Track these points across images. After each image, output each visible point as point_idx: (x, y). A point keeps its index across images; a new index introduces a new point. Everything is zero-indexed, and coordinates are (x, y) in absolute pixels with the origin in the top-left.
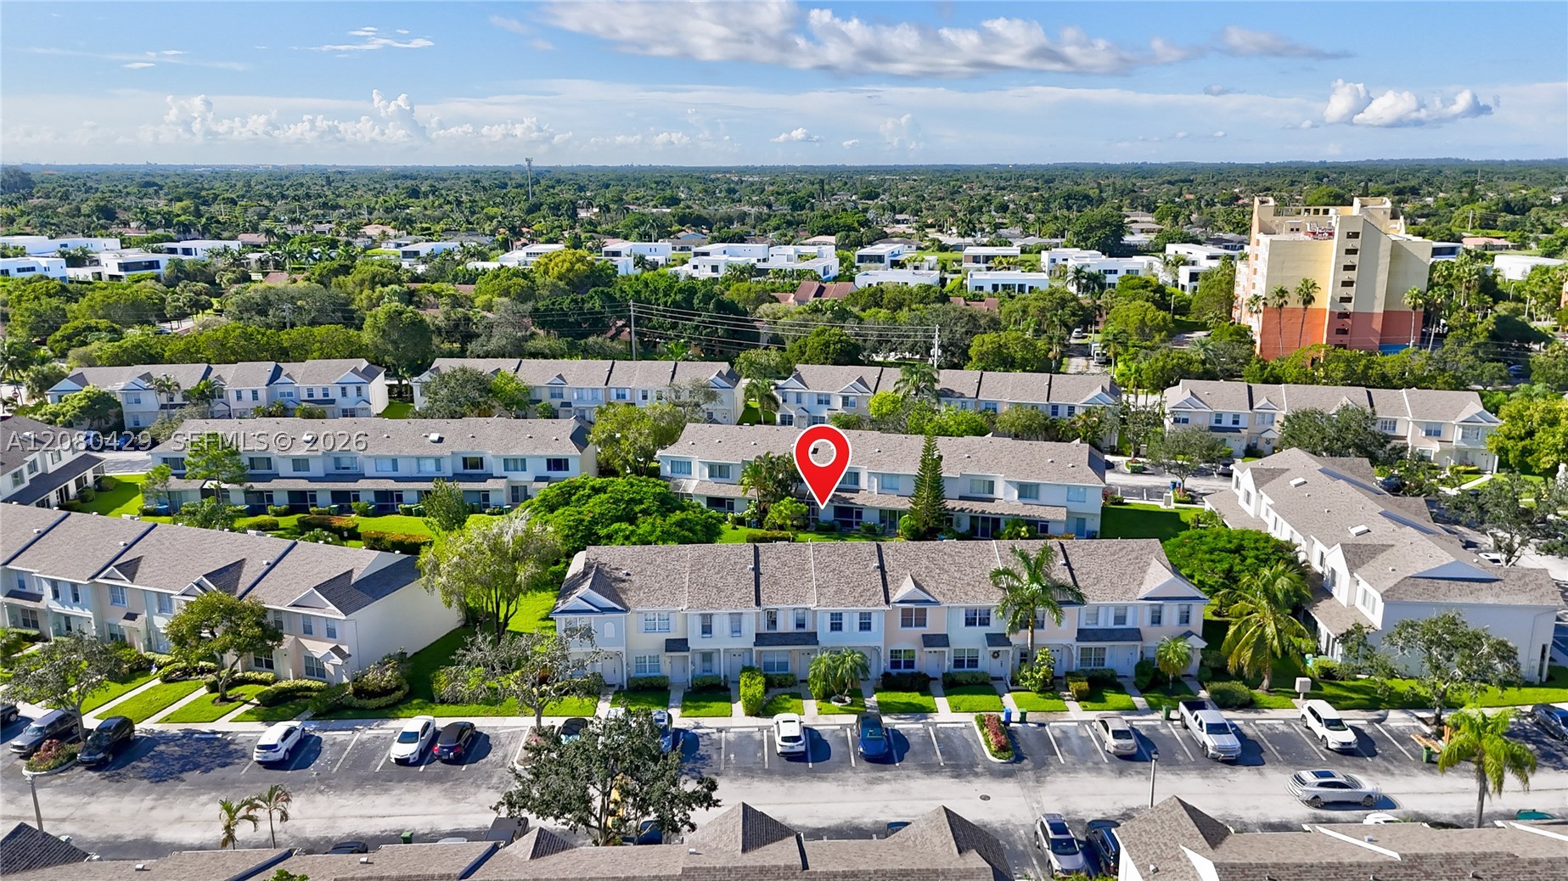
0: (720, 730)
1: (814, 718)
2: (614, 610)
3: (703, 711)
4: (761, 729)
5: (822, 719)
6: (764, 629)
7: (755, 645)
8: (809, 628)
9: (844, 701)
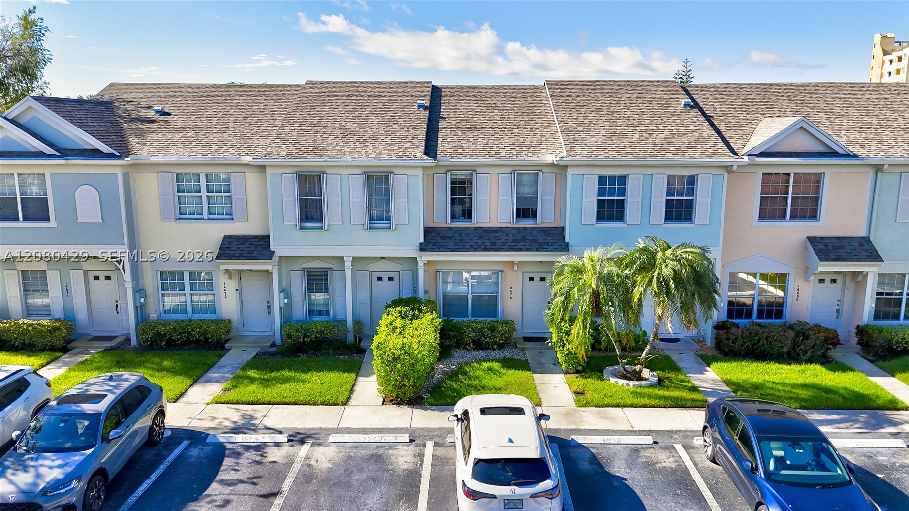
0: (298, 438)
1: (568, 414)
2: (95, 153)
3: (277, 391)
4: (415, 438)
5: (591, 418)
6: (443, 219)
7: (423, 248)
8: (545, 219)
9: (638, 376)
